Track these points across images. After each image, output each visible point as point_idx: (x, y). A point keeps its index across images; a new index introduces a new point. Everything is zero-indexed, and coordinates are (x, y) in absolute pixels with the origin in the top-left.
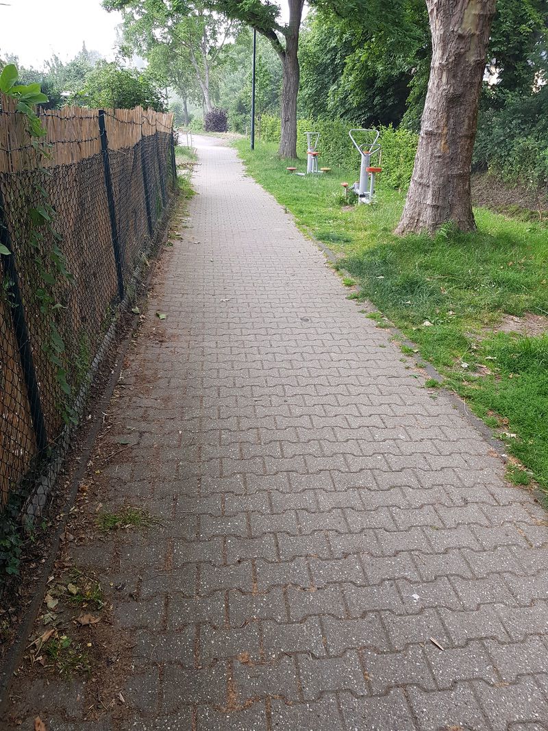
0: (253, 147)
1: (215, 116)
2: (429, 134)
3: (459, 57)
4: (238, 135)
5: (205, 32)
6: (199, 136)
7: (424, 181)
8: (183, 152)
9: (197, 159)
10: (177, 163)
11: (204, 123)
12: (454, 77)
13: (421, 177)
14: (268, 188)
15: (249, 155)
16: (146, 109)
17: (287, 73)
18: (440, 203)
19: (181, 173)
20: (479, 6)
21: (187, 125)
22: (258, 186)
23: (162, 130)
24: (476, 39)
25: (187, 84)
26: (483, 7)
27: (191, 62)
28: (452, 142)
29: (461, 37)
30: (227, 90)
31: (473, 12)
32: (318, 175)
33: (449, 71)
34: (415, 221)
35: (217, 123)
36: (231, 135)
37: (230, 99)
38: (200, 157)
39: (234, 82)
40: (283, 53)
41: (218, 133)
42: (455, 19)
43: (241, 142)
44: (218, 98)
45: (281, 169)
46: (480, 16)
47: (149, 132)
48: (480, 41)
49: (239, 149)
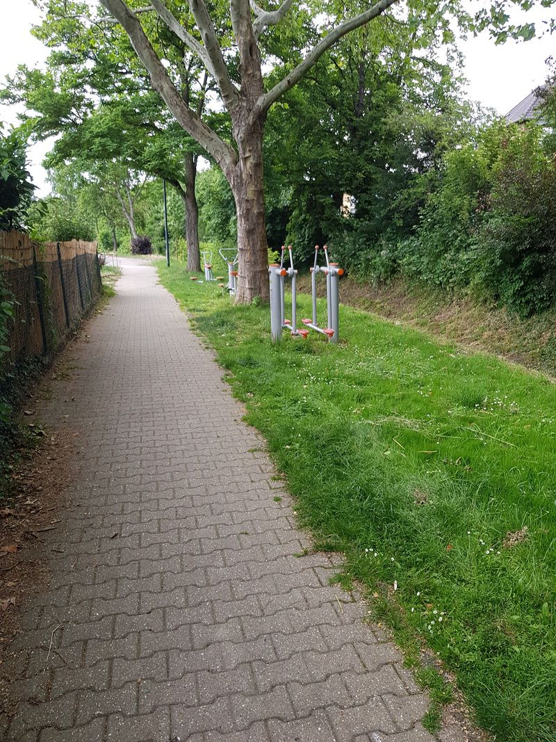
0: (169, 265)
1: (140, 242)
2: (241, 249)
3: (248, 210)
4: (161, 257)
5: (129, 174)
6: (126, 259)
7: (243, 275)
8: (109, 269)
9: (121, 274)
10: (102, 274)
11: (131, 248)
12: (248, 220)
13: (241, 273)
14: (171, 290)
15: (166, 271)
16: (78, 240)
17: (188, 209)
18: (253, 287)
19: (106, 282)
20: (253, 186)
21: (116, 250)
22: (165, 290)
23: (89, 252)
24: (255, 202)
25: (114, 215)
26: (256, 186)
27: (117, 198)
28: (254, 253)
29: (247, 201)
30: (153, 219)
31: (251, 189)
32: (213, 282)
33: (244, 217)
34: (242, 297)
35: (143, 248)
36: (156, 257)
37: (155, 227)
38: (124, 273)
39: (158, 212)
40: (184, 195)
41: (143, 256)
42: (243, 192)
43: (162, 262)
44: (143, 226)
45: (187, 279)
46: (255, 191)
47: (81, 253)
48: (258, 203)
49: (158, 267)
